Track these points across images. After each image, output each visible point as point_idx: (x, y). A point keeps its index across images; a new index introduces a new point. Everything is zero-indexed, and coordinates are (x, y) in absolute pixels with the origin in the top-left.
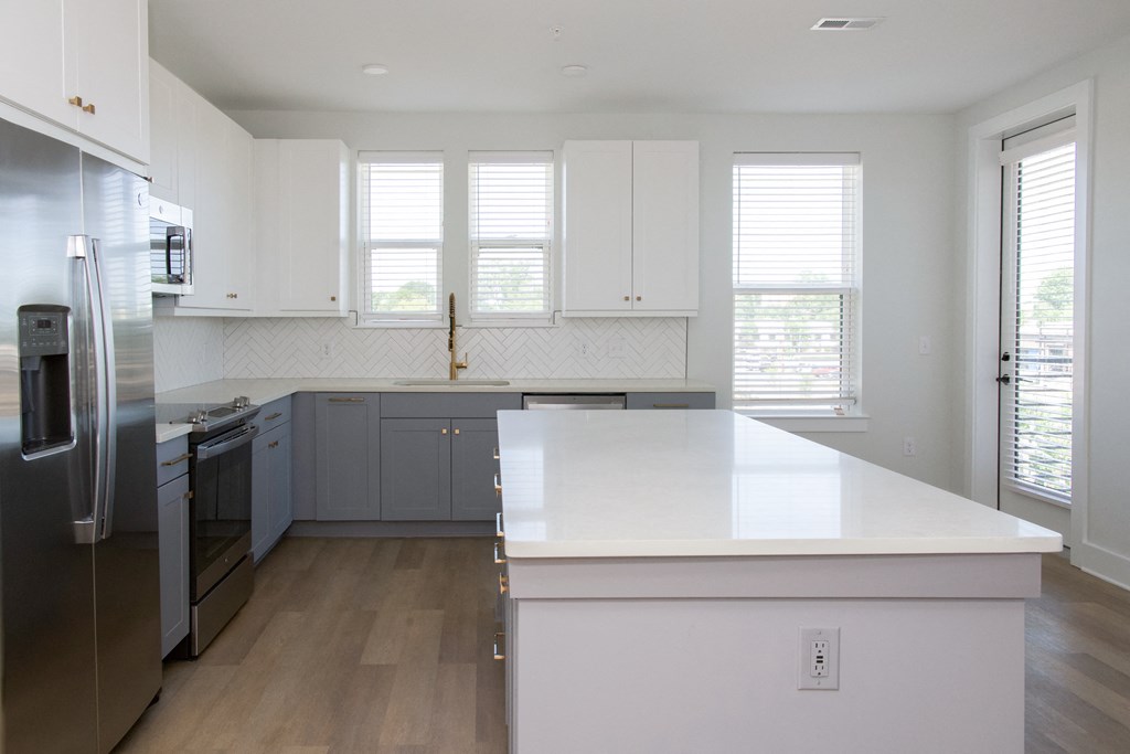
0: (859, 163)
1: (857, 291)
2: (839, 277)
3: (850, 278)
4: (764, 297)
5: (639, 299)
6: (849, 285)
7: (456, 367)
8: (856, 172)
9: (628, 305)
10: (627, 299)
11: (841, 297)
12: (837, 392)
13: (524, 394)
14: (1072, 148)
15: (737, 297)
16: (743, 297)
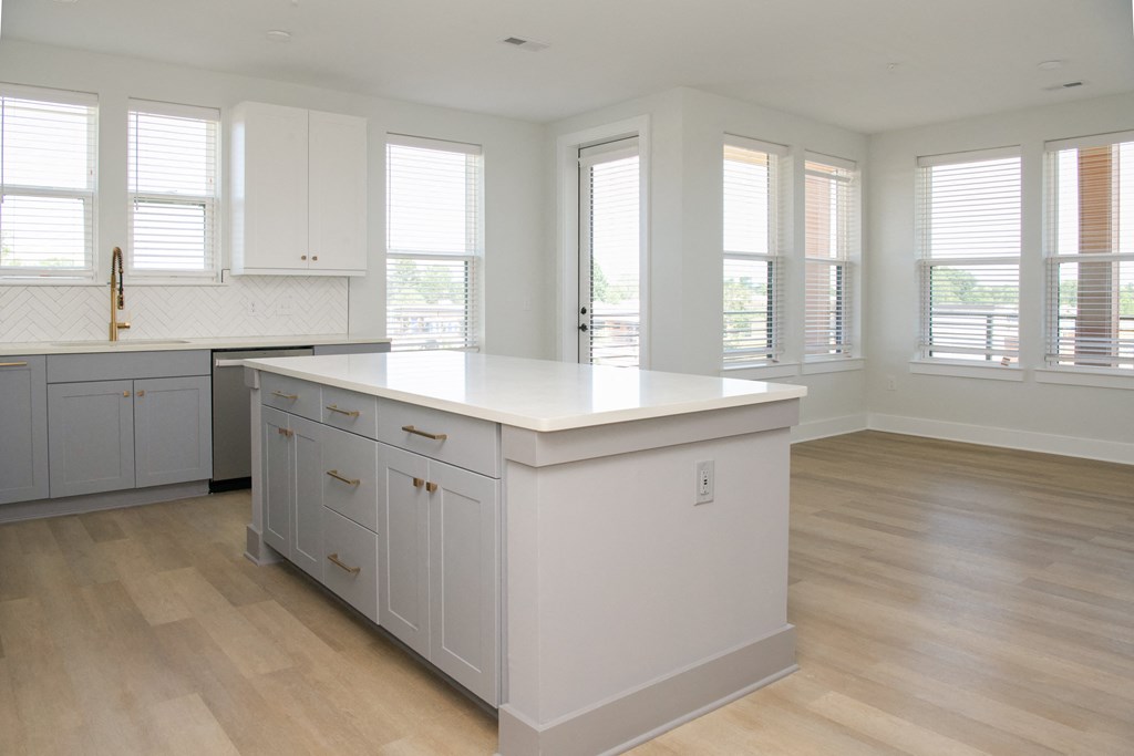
0: (481, 153)
1: (479, 258)
2: (464, 247)
3: (473, 247)
4: (417, 262)
5: (315, 258)
6: (473, 253)
7: (116, 328)
8: (478, 162)
9: (304, 264)
10: (304, 258)
11: (466, 263)
12: (462, 343)
13: (213, 351)
14: (636, 159)
15: (388, 261)
16: (393, 261)
